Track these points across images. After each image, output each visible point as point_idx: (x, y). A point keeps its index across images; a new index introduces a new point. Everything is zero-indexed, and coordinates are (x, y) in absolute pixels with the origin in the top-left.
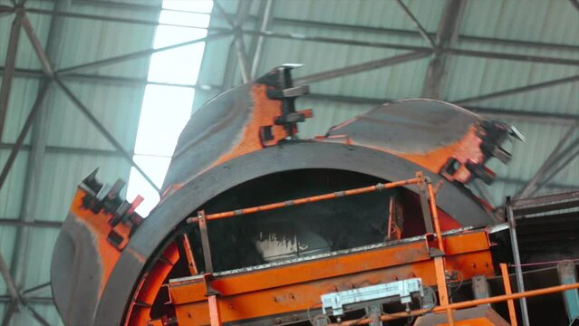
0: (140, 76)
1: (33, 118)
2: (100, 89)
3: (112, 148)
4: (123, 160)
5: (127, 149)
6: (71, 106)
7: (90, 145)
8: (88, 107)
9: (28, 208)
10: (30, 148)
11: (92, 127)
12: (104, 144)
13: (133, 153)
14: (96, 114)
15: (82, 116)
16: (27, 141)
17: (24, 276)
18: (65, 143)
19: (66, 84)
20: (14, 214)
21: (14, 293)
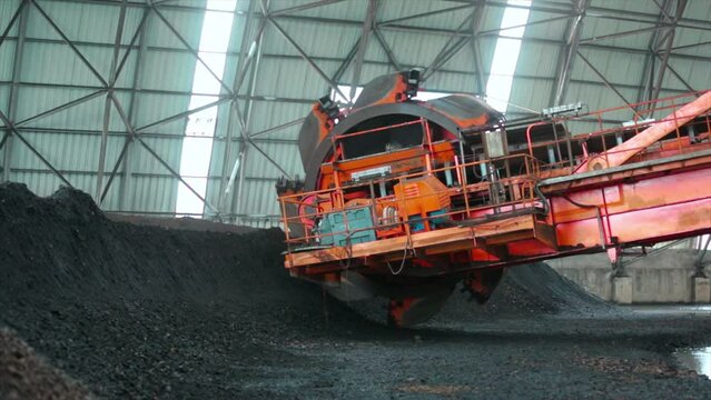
0: (202, 6)
1: (141, 29)
2: (179, 14)
3: (185, 48)
4: (192, 56)
5: (194, 48)
6: (162, 22)
7: (172, 46)
8: (171, 23)
9: (138, 84)
10: (139, 48)
11: (175, 37)
12: (181, 45)
13: (198, 51)
14: (176, 29)
15: (168, 30)
16: (137, 43)
17: (136, 123)
18: (159, 45)
19: (161, 11)
20: (130, 87)
21: (130, 130)
